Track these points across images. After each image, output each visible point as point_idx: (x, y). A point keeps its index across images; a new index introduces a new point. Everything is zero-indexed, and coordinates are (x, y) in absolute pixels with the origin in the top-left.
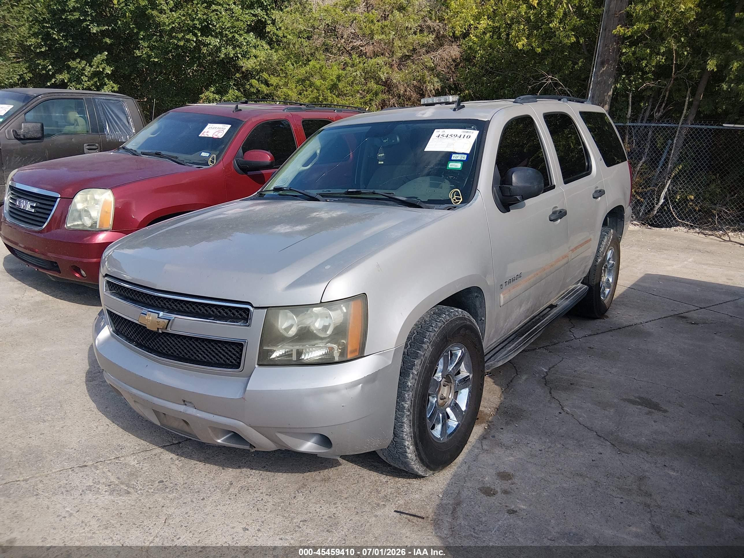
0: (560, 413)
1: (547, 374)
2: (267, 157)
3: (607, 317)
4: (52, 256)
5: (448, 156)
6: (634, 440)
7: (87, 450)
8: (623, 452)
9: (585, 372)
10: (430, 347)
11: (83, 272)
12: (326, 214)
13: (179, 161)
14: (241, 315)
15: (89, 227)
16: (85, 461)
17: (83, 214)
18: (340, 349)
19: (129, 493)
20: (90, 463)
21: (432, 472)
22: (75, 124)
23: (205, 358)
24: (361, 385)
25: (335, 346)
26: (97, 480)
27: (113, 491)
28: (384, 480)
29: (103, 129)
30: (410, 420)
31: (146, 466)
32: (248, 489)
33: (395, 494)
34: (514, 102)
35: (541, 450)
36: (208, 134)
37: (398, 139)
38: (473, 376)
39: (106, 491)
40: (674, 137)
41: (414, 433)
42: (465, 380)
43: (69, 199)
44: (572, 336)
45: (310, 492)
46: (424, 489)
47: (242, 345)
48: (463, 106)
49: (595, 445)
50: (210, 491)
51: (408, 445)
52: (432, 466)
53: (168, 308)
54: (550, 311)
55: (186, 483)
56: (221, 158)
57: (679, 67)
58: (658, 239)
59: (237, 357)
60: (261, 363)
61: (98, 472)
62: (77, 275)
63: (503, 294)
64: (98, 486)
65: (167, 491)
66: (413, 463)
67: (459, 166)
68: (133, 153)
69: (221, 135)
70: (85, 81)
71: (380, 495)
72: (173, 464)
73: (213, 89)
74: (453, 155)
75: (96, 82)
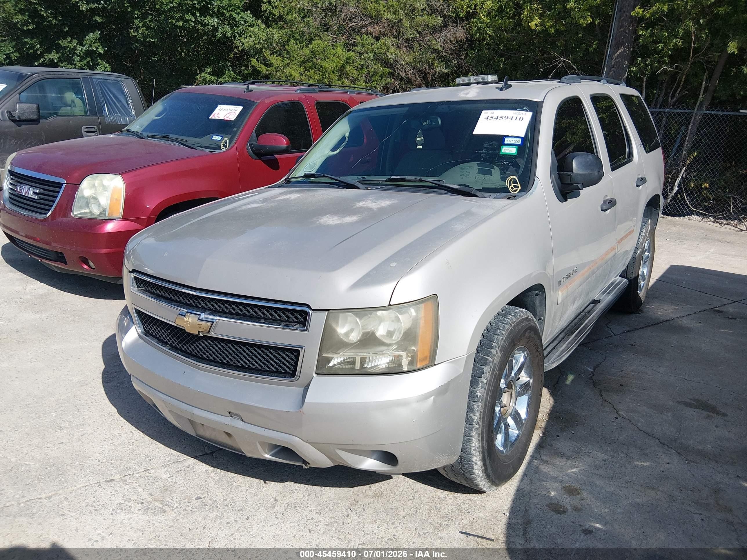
0: (616, 418)
1: (594, 375)
2: (283, 141)
3: (642, 311)
4: (56, 247)
5: (500, 140)
6: (700, 448)
7: (113, 462)
8: (691, 461)
9: (633, 371)
10: (499, 352)
11: (91, 264)
12: (374, 204)
13: (189, 145)
14: (296, 318)
15: (98, 215)
16: (112, 475)
17: (92, 201)
18: (409, 357)
19: (164, 511)
20: (117, 477)
21: (495, 488)
22: (72, 106)
23: (254, 365)
24: (433, 398)
25: (404, 354)
26: (127, 497)
27: (148, 509)
28: (442, 496)
29: (101, 111)
30: (479, 434)
31: (180, 480)
32: (296, 507)
33: (457, 512)
34: (560, 82)
35: (605, 461)
36: (219, 115)
37: (439, 121)
38: (533, 381)
39: (139, 510)
40: (689, 124)
41: (483, 447)
42: (526, 386)
43: (75, 186)
44: (610, 332)
45: (364, 509)
46: (487, 506)
47: (298, 352)
48: (510, 86)
49: (660, 454)
50: (254, 509)
51: (476, 460)
52: (497, 481)
53: (210, 309)
54: (594, 306)
55: (226, 500)
56: (233, 142)
57: (696, 51)
58: (674, 228)
59: (292, 365)
60: (319, 372)
61: (127, 487)
62: (85, 267)
63: (562, 291)
64: (129, 504)
65: (207, 509)
66: (479, 479)
67: (513, 151)
68: (139, 136)
69: (233, 118)
70: (78, 61)
71: (440, 513)
72: (209, 477)
73: (209, 70)
74: (506, 139)
75: (89, 62)
